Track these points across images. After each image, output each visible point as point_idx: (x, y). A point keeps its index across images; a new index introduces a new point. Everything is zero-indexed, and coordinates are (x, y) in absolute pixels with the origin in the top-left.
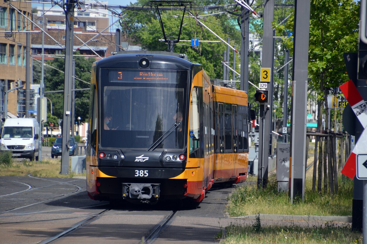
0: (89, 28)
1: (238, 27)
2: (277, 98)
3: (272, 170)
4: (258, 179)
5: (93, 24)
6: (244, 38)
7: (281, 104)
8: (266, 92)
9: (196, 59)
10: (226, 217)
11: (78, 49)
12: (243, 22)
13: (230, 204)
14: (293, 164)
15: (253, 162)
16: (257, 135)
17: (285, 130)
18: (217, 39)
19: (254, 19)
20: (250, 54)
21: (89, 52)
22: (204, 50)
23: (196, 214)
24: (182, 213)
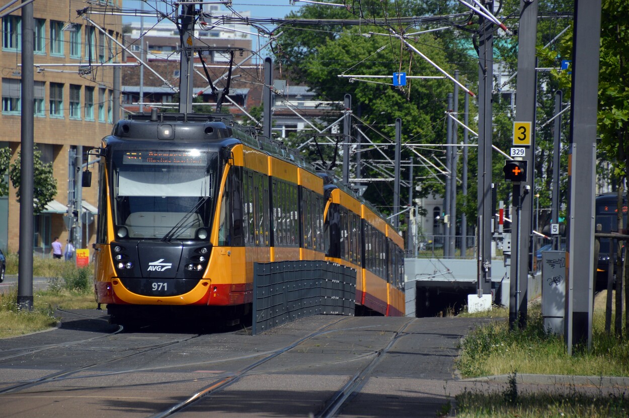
0: (217, 58)
1: (473, 53)
2: (540, 174)
3: (535, 298)
4: (511, 313)
5: (224, 50)
6: (484, 71)
7: (548, 183)
8: (523, 163)
9: (400, 108)
10: (456, 379)
11: (201, 94)
12: (482, 43)
13: (463, 356)
14: (571, 287)
15: (500, 284)
16: (507, 237)
17: (555, 229)
18: (438, 72)
19: (500, 38)
20: (495, 98)
22: (415, 91)
23: (403, 373)
24: (380, 371)
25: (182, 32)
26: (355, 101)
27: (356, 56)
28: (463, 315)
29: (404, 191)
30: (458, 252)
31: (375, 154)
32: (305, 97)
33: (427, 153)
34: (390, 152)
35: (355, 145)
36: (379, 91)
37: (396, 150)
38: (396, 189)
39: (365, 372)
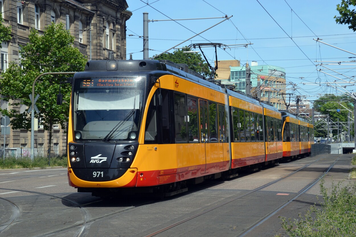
0: (303, 108)
5: (305, 106)
9: (338, 115)
10: (351, 165)
11: (300, 114)
12: (354, 103)
13: (352, 161)
18: (346, 109)
21: (304, 115)
22: (341, 112)
23: (341, 164)
24: (336, 164)
25: (297, 103)
26: (330, 115)
27: (330, 107)
28: (352, 153)
29: (340, 131)
30: (351, 142)
31: (334, 124)
32: (320, 114)
33: (344, 124)
34: (337, 124)
35: (330, 123)
36: (334, 113)
37: (338, 123)
38: (338, 130)
39: (333, 164)
